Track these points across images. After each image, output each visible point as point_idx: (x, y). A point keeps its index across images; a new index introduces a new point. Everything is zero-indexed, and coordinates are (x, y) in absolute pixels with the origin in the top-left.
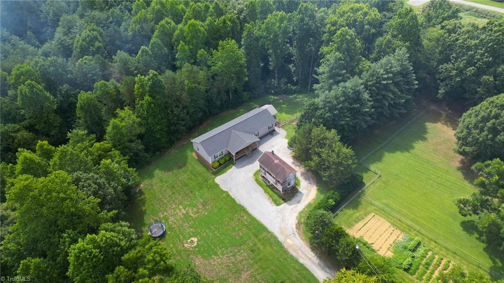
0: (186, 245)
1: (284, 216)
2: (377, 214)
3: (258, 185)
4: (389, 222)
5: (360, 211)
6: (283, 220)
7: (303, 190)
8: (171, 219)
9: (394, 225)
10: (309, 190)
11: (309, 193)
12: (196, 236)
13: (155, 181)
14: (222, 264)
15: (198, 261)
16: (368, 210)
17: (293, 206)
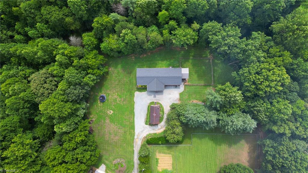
1: (144, 130)
2: (172, 156)
3: (147, 110)
4: (173, 162)
5: (168, 151)
6: (142, 131)
7: (159, 126)
8: (110, 96)
9: (173, 164)
10: (162, 128)
11: (160, 129)
12: (113, 111)
13: (116, 71)
14: (113, 128)
15: (108, 121)
16: (171, 153)
17: (150, 129)
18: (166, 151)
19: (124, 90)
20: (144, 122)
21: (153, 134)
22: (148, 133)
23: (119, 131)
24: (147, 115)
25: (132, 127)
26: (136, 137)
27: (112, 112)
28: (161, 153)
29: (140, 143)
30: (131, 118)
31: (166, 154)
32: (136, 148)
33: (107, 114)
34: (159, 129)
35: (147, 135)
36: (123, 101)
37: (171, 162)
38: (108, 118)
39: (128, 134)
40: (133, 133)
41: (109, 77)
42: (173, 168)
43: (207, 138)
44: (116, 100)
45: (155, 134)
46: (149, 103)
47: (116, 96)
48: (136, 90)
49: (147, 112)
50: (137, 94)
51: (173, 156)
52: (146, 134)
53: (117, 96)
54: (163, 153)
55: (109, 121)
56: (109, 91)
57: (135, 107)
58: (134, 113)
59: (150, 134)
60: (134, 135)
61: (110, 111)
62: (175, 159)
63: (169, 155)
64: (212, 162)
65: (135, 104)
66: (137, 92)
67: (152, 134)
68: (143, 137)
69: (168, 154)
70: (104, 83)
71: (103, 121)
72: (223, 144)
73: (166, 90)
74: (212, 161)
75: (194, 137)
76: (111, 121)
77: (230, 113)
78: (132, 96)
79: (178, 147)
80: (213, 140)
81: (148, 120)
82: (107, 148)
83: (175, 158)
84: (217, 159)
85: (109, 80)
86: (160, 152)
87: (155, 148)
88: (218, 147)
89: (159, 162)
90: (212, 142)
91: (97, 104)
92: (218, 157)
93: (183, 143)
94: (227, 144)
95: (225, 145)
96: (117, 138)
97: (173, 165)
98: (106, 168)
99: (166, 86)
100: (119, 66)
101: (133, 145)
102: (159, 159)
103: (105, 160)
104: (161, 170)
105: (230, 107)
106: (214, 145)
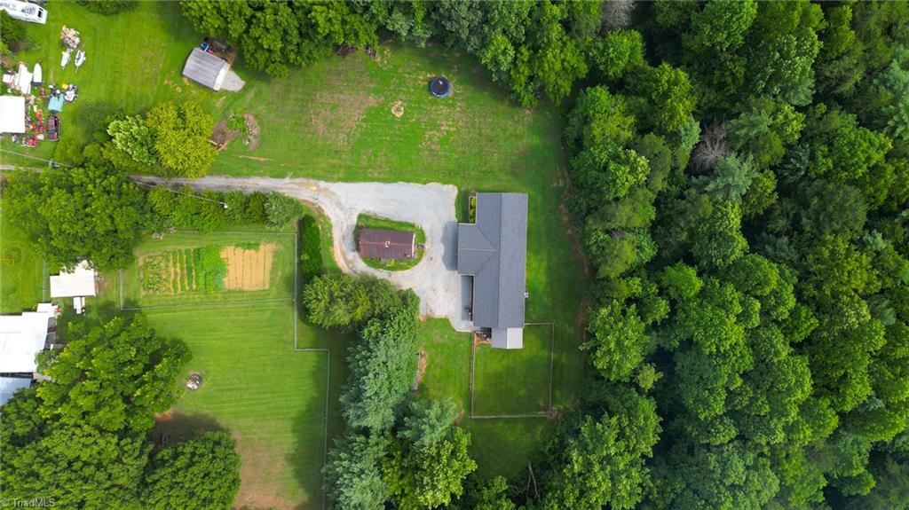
0: (400, 103)
1: (342, 209)
2: (263, 290)
3: (403, 220)
4: (246, 292)
5: (280, 279)
6: (338, 204)
7: (353, 255)
8: (445, 110)
9: (241, 291)
10: (348, 262)
11: (345, 258)
12: (402, 118)
13: (521, 129)
14: (350, 117)
15: (372, 101)
16: (274, 288)
17: (345, 228)
18: (280, 273)
19: (464, 152)
20: (367, 209)
21: (331, 237)
22: (333, 221)
23: (342, 136)
24: (387, 220)
25: (352, 176)
26: (322, 184)
27: (399, 115)
28: (274, 257)
29: (304, 198)
30: (379, 174)
31: (271, 273)
32: (289, 186)
33: (394, 99)
34: (344, 254)
35: (327, 220)
36: (431, 150)
37: (246, 288)
38: (380, 101)
39: (332, 161)
40: (335, 176)
41: (504, 107)
42: (229, 291)
43: (315, 395)
44: (436, 127)
45: (331, 244)
46: (424, 229)
47: (447, 128)
48: (463, 189)
49: (394, 220)
50: (451, 191)
51: (263, 293)
52: (331, 216)
53: (447, 132)
54: (274, 263)
55: (371, 105)
56: (461, 107)
57: (412, 184)
58: (395, 181)
59: (331, 227)
60: (327, 180)
61: (402, 109)
62: (257, 298)
63: (267, 281)
64: (244, 406)
65: (420, 185)
66: (456, 192)
67: (331, 234)
68: (323, 207)
69: (271, 279)
70: (486, 93)
71: (372, 86)
72: (295, 440)
73: (460, 278)
74: (249, 405)
75: (318, 356)
76: (373, 112)
77: (387, 468)
78: (446, 178)
79: (291, 309)
80: (309, 410)
81: (371, 223)
82: (292, 96)
83: (260, 298)
84: (255, 422)
85: (494, 109)
86: (276, 254)
87: (289, 240)
88: (288, 425)
89: (247, 251)
90: (304, 408)
91: (423, 70)
92: (258, 424)
93: (301, 323)
94: (296, 450)
95: (294, 443)
96: (321, 127)
97: (238, 292)
98: (233, 92)
99: (470, 281)
100: (536, 141)
101: (299, 177)
102: (257, 250)
103: (255, 89)
104: (223, 255)
105: (402, 468)
106: (293, 413)
